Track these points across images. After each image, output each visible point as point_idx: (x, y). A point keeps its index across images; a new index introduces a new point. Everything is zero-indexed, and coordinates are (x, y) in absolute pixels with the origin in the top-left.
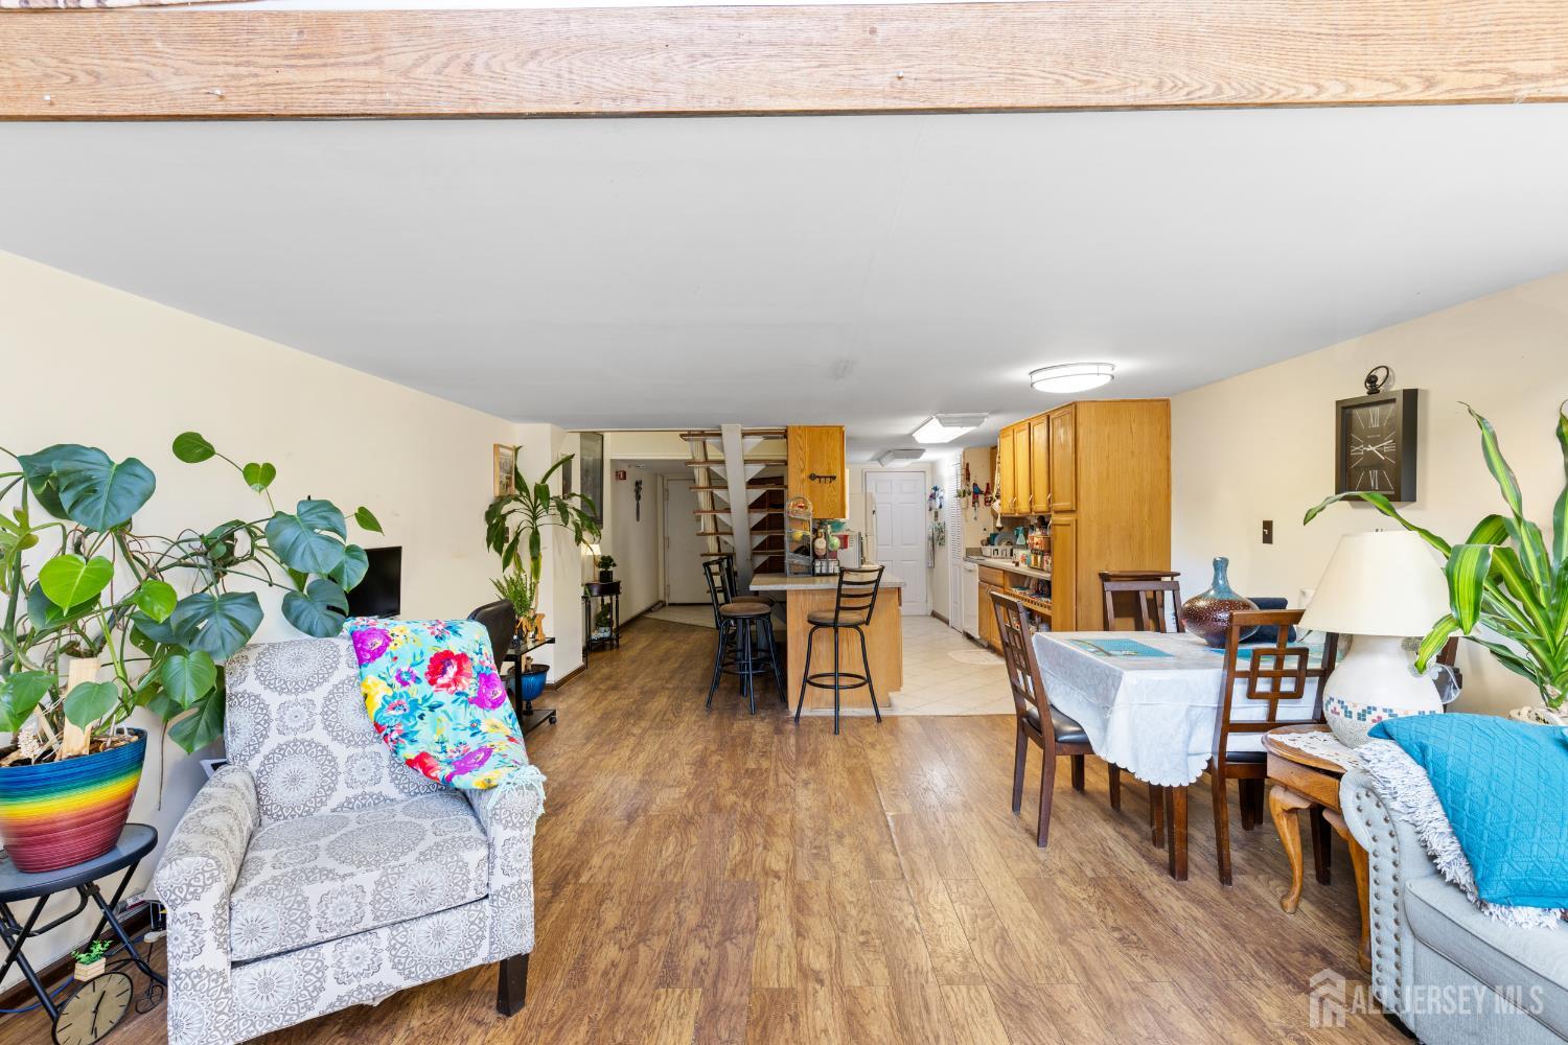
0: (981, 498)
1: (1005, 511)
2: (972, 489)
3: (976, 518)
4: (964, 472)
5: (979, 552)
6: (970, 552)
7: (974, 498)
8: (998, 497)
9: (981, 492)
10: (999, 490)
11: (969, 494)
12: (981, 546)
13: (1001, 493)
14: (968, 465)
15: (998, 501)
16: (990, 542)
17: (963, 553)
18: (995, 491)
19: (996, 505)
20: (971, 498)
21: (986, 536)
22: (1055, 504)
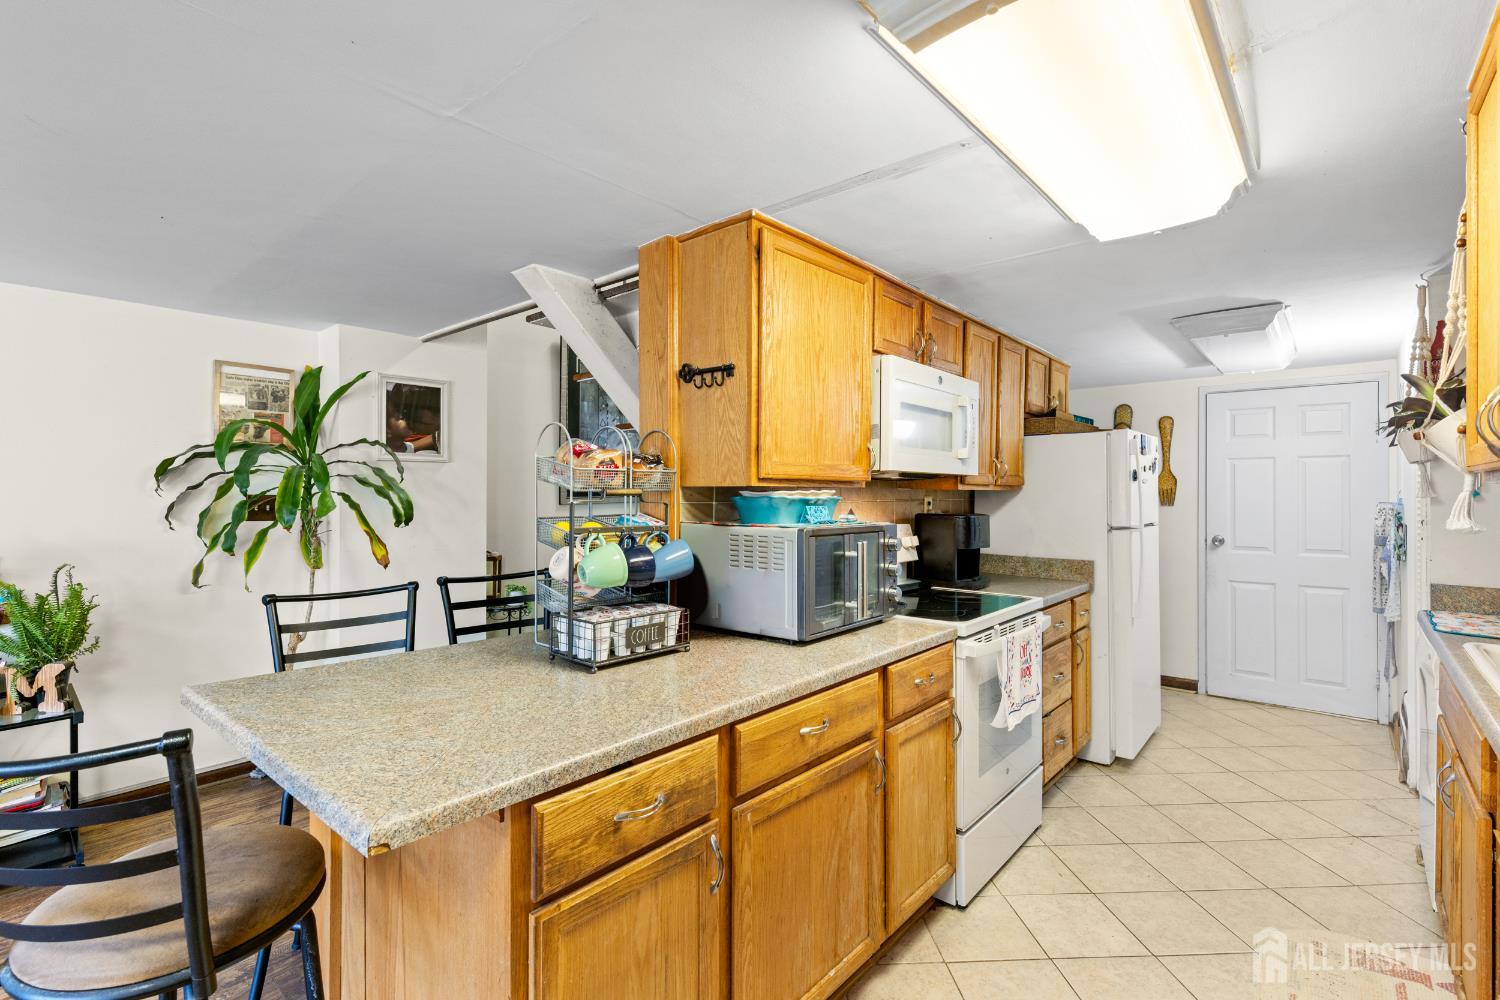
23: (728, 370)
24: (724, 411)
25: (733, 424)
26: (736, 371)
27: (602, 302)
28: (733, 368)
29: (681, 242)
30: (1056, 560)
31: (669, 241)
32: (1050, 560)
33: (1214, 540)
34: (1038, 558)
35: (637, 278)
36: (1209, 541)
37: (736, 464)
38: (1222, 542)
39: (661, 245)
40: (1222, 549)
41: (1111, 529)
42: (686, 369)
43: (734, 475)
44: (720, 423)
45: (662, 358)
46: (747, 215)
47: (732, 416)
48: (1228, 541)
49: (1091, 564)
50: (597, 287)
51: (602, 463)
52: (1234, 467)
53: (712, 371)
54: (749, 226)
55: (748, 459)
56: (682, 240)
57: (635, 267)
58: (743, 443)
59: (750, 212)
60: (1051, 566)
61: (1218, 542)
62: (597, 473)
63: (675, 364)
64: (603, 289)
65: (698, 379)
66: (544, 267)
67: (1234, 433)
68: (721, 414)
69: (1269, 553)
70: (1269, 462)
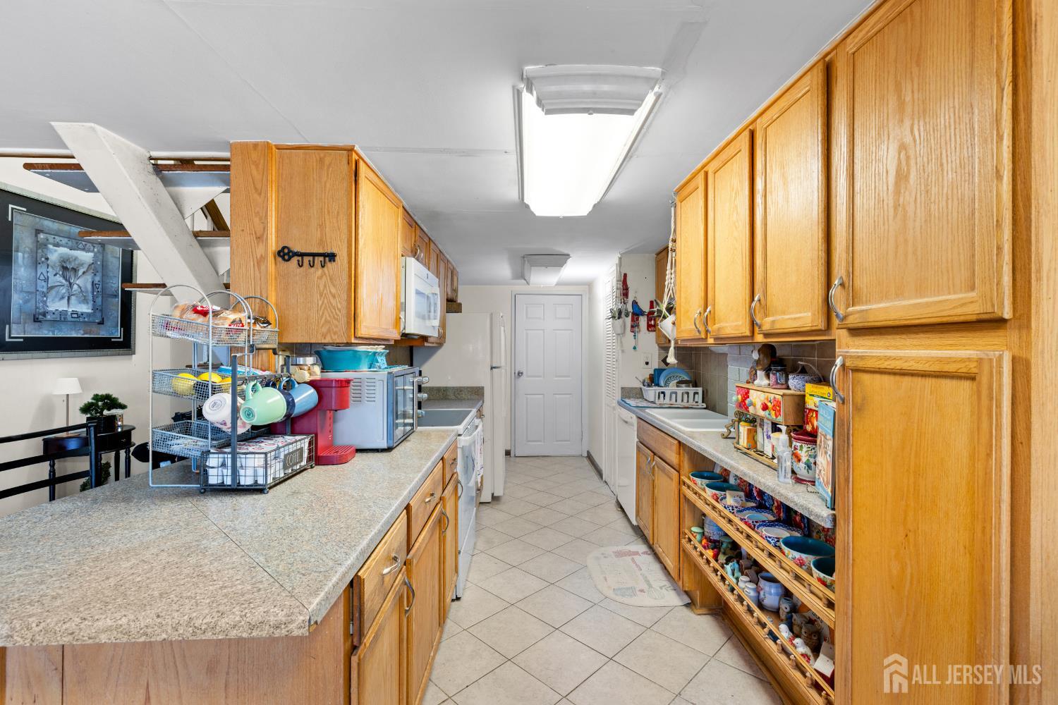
0: (643, 321)
1: (685, 335)
2: (630, 309)
3: (635, 348)
4: (620, 286)
5: (639, 394)
6: (627, 393)
7: (633, 320)
8: (670, 310)
9: (642, 313)
10: (672, 299)
11: (627, 315)
12: (642, 386)
13: (676, 304)
14: (625, 275)
15: (671, 318)
16: (653, 380)
17: (618, 396)
18: (666, 300)
19: (667, 325)
20: (628, 320)
21: (647, 372)
22: (857, 308)
23: (332, 257)
24: (325, 286)
25: (334, 297)
26: (337, 258)
27: (157, 175)
28: (335, 256)
29: (279, 149)
30: (464, 387)
31: (267, 146)
32: (460, 387)
33: (519, 373)
34: (453, 387)
35: (228, 163)
36: (517, 373)
37: (336, 326)
38: (522, 373)
39: (259, 147)
40: (522, 378)
41: (492, 368)
42: (286, 251)
43: (335, 334)
44: (321, 296)
45: (261, 238)
46: (350, 148)
47: (333, 291)
48: (524, 373)
49: (483, 388)
50: (151, 158)
51: (234, 322)
52: (527, 334)
53: (314, 255)
54: (349, 157)
55: (348, 323)
56: (279, 148)
57: (226, 154)
58: (344, 312)
59: (354, 146)
60: (461, 391)
61: (520, 374)
62: (229, 331)
63: (273, 245)
64: (160, 162)
65: (295, 259)
66: (102, 129)
67: (527, 317)
68: (322, 289)
69: (541, 379)
70: (542, 332)
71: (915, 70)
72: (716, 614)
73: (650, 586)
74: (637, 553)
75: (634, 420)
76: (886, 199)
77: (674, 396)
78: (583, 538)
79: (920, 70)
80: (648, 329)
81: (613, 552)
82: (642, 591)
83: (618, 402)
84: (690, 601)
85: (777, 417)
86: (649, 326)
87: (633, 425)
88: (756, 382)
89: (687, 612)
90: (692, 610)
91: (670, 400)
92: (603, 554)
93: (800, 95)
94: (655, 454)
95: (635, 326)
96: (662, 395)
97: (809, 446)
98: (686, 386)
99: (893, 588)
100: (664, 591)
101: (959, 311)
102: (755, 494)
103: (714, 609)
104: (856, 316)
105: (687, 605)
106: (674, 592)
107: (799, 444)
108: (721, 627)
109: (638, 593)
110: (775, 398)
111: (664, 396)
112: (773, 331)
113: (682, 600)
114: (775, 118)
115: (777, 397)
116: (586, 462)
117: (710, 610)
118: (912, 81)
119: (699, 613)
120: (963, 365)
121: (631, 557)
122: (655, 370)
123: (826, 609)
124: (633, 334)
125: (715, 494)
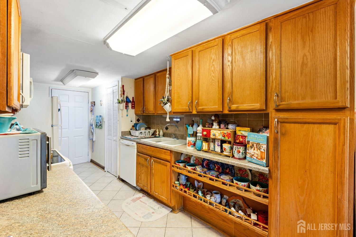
0: (130, 105)
1: (179, 111)
2: (125, 100)
3: (127, 115)
4: (122, 90)
5: (129, 134)
6: (124, 133)
7: (126, 104)
9: (130, 102)
11: (124, 102)
12: (130, 130)
14: (123, 86)
16: (134, 128)
17: (120, 134)
21: (132, 125)
22: (283, 103)
41: (52, 126)
69: (67, 130)
70: (68, 108)
71: (310, 33)
72: (181, 211)
73: (155, 210)
74: (140, 198)
75: (135, 144)
76: (297, 70)
77: (145, 133)
78: (113, 199)
79: (312, 34)
80: (132, 108)
81: (131, 201)
82: (153, 213)
83: (121, 138)
84: (172, 210)
85: (228, 138)
86: (132, 107)
87: (134, 146)
88: (213, 127)
89: (173, 214)
90: (174, 212)
91: (144, 135)
92: (127, 203)
93: (253, 31)
94: (151, 157)
95: (127, 107)
96: (141, 133)
97: (242, 147)
98: (149, 130)
99: (299, 188)
100: (160, 209)
101: (332, 105)
102: (205, 165)
103: (180, 209)
104: (284, 105)
105: (171, 212)
106: (163, 208)
107: (239, 147)
108: (186, 215)
109: (152, 214)
110: (227, 132)
111: (142, 133)
112: (237, 110)
113: (169, 210)
114: (238, 37)
115: (229, 132)
116: (92, 165)
117: (179, 210)
118: (309, 37)
119: (177, 213)
120: (333, 120)
121: (139, 200)
122: (135, 124)
123: (262, 199)
124: (126, 110)
125: (192, 168)
